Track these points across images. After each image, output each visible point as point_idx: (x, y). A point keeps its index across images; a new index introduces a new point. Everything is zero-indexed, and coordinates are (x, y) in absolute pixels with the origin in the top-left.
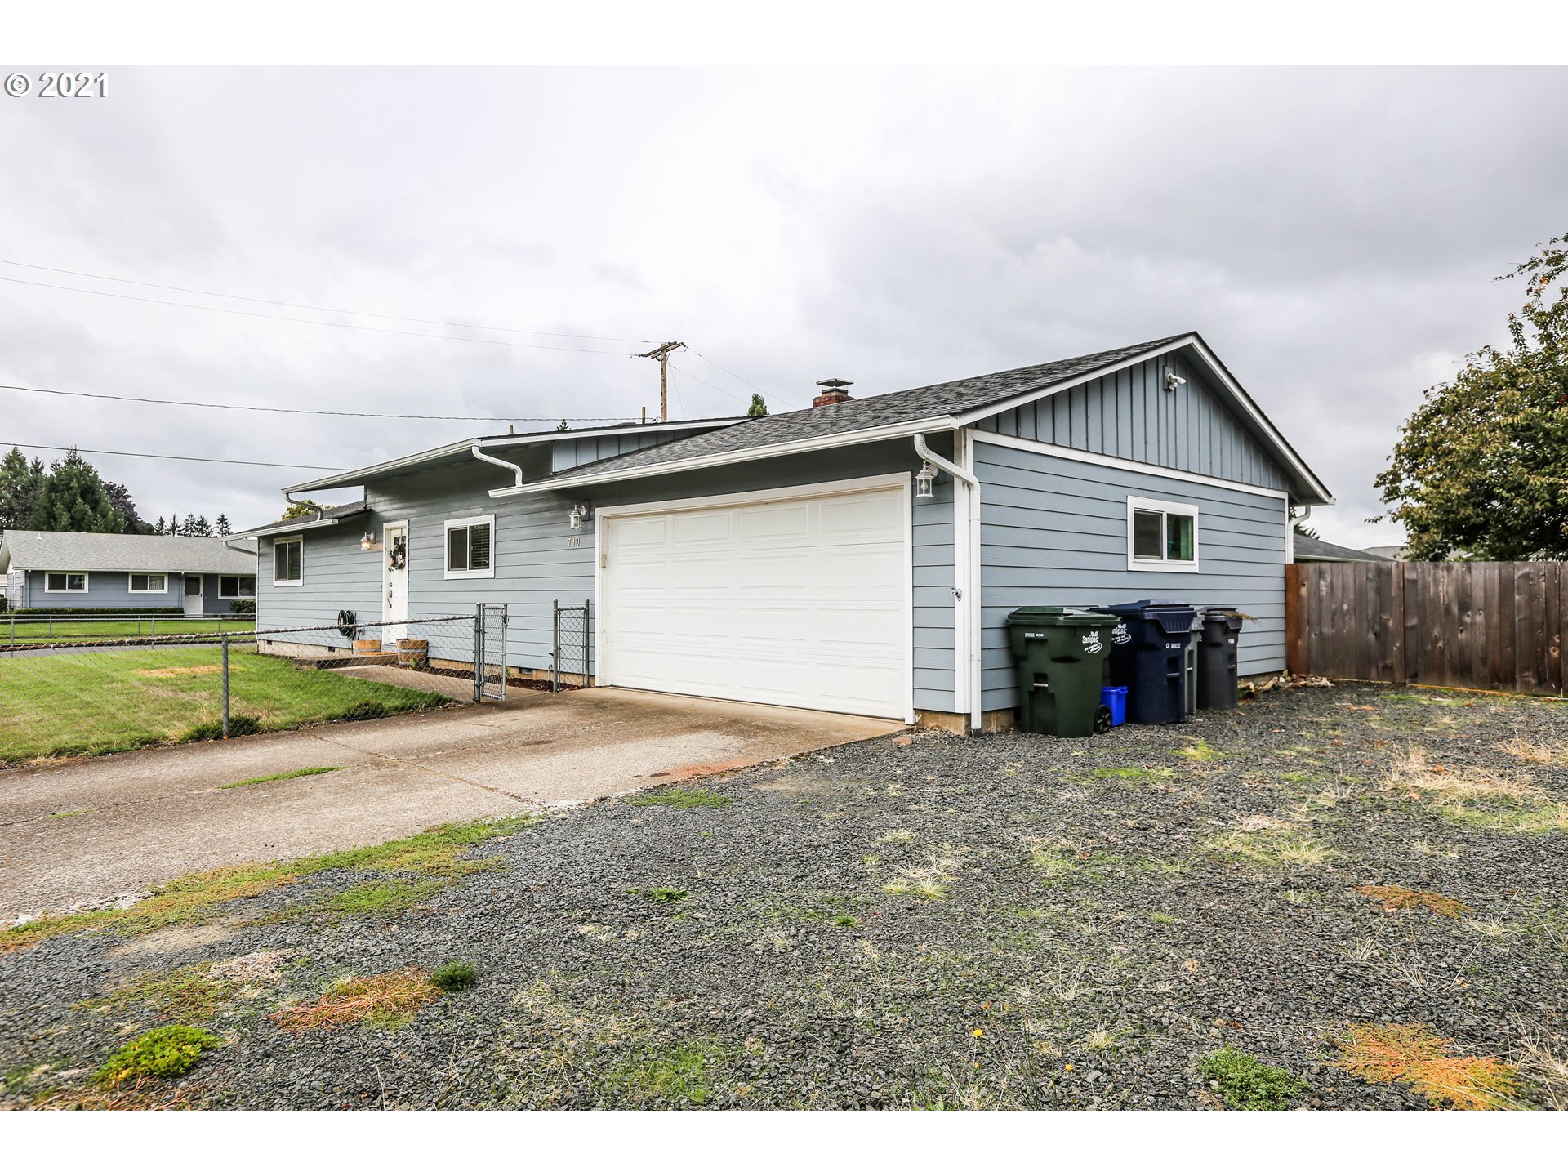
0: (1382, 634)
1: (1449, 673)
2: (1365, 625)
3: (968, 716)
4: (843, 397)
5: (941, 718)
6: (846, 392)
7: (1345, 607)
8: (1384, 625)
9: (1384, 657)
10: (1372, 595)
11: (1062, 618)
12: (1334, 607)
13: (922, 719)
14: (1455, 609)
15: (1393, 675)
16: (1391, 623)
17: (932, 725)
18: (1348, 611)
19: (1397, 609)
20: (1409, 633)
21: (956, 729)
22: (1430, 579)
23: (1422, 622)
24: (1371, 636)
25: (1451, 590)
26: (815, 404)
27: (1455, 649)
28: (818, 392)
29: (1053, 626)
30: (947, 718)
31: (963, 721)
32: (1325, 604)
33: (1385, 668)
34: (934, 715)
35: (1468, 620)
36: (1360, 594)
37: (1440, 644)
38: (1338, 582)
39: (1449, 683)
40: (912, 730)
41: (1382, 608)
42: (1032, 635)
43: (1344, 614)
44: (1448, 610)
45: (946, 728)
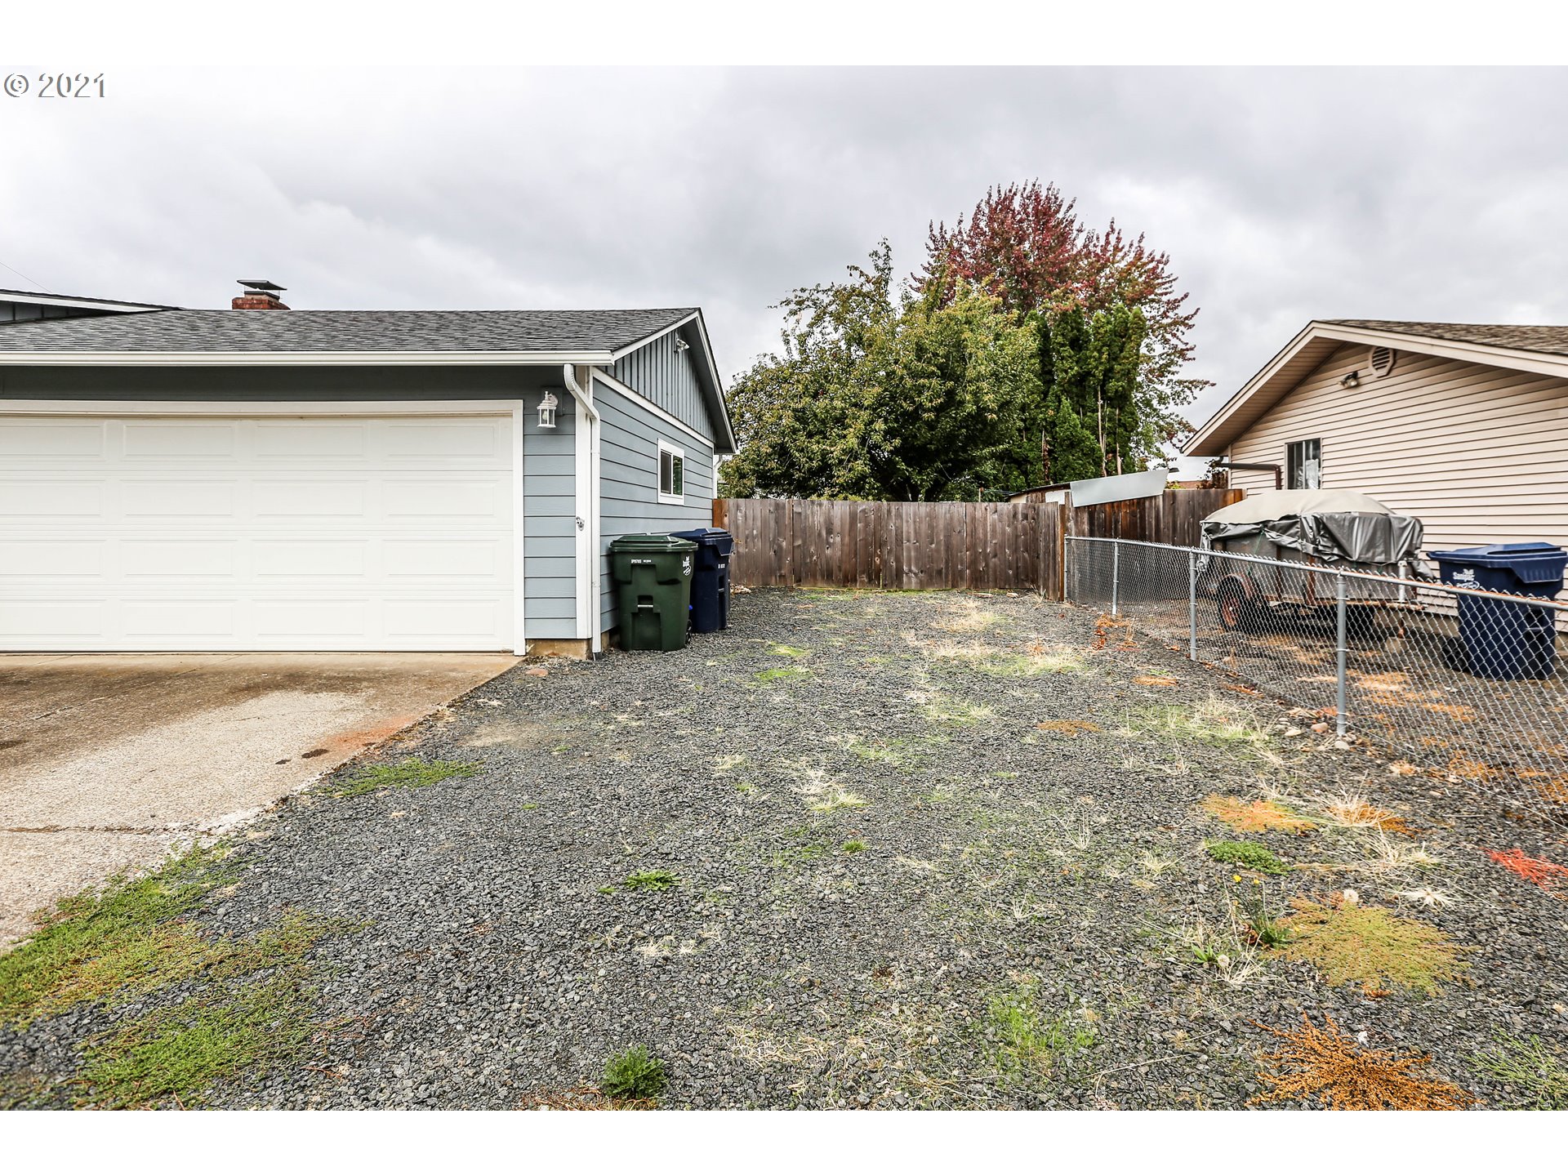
0: (778, 552)
1: (819, 577)
2: (768, 545)
3: (589, 641)
4: (274, 304)
5: (557, 646)
6: (277, 298)
7: (755, 532)
8: (780, 546)
9: (780, 569)
10: (772, 524)
11: (670, 545)
12: (747, 532)
13: (534, 648)
14: (824, 533)
15: (785, 581)
16: (784, 543)
17: (546, 653)
18: (757, 535)
19: (789, 533)
20: (796, 550)
21: (576, 654)
22: (809, 512)
23: (804, 542)
24: (772, 553)
25: (822, 520)
26: (236, 304)
27: (824, 560)
28: (240, 291)
29: (663, 553)
30: (565, 645)
31: (584, 646)
32: (740, 530)
33: (780, 576)
34: (550, 643)
35: (831, 541)
36: (765, 522)
37: (815, 558)
38: (750, 514)
39: (819, 585)
40: (526, 660)
41: (779, 534)
42: (639, 561)
43: (754, 537)
44: (820, 534)
45: (565, 654)
